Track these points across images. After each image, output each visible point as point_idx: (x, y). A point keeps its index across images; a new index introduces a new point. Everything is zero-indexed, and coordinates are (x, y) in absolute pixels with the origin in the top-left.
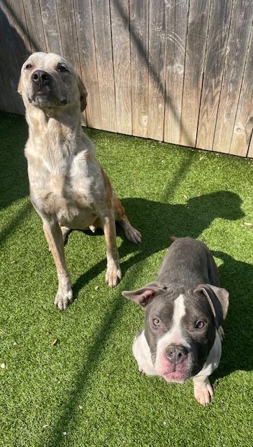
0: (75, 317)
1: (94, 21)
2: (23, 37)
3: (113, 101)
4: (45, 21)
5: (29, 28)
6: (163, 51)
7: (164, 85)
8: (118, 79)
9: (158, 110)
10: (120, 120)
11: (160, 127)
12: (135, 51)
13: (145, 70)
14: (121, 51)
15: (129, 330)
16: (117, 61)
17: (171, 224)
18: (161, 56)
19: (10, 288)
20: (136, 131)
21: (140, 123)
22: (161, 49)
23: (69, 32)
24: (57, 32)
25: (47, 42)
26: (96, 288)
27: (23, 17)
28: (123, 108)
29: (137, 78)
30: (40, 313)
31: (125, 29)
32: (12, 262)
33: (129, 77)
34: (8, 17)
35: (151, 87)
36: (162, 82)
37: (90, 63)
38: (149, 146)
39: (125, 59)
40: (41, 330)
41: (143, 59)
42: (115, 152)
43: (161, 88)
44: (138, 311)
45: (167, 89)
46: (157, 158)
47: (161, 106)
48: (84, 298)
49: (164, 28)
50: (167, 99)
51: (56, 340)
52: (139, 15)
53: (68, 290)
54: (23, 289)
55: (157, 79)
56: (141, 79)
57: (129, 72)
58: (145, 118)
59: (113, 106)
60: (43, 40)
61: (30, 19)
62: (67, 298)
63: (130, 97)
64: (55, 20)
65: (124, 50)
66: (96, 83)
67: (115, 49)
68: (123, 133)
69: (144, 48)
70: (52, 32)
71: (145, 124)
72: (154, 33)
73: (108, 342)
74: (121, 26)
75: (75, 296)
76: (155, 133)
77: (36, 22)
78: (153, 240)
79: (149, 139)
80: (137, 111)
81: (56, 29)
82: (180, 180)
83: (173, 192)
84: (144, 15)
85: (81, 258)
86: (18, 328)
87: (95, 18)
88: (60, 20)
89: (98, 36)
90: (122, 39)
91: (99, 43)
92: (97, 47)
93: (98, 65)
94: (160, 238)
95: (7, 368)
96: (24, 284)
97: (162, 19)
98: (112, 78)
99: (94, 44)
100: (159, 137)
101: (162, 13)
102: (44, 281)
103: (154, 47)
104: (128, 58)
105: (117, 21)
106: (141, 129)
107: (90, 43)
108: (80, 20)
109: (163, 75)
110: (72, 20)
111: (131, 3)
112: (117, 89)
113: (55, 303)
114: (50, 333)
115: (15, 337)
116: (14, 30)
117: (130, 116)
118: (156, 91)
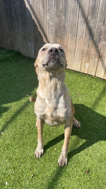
0: (44, 163)
1: (70, 19)
2: (37, 24)
3: (73, 55)
4: (48, 18)
5: (41, 21)
6: (102, 34)
7: (99, 50)
8: (78, 46)
9: (95, 61)
10: (75, 65)
11: (95, 69)
12: (88, 33)
13: (91, 42)
14: (81, 33)
15: (70, 177)
16: (78, 37)
17: (96, 120)
18: (100, 37)
19: (15, 141)
20: (82, 70)
21: (85, 67)
22: (101, 33)
23: (58, 24)
24: (53, 23)
25: (47, 27)
26: (55, 149)
27: (39, 15)
28: (77, 59)
29: (87, 46)
30: (27, 157)
31: (85, 23)
32: (18, 128)
33: (83, 45)
34: (32, 15)
35: (93, 51)
36: (99, 49)
37: (65, 37)
38: (88, 78)
39: (82, 37)
40: (27, 167)
41: (91, 37)
42: (71, 79)
43: (98, 51)
44: (75, 167)
45: (101, 52)
46: (91, 84)
47: (96, 60)
48: (49, 153)
49: (104, 24)
50: (100, 57)
51: (33, 175)
52: (92, 17)
53: (42, 149)
54: (21, 143)
55: (96, 47)
56: (88, 46)
57: (83, 43)
58: (87, 64)
59: (73, 58)
60: (46, 26)
61: (41, 17)
62: (41, 152)
63: (81, 54)
64: (53, 18)
65: (82, 33)
66: (67, 47)
67: (78, 32)
68: (76, 70)
69: (92, 32)
70: (50, 23)
71: (87, 67)
72: (99, 26)
73: (58, 181)
74: (83, 22)
75: (44, 152)
76: (91, 72)
77: (44, 18)
78: (86, 127)
79: (88, 74)
80: (84, 61)
81: (52, 22)
82: (102, 97)
83: (98, 103)
84: (95, 17)
85: (50, 131)
86: (16, 164)
87: (71, 18)
88: (55, 18)
89: (71, 26)
90: (82, 28)
91: (71, 29)
92: (70, 30)
93: (69, 39)
94: (89, 127)
95: (8, 185)
96: (22, 141)
97: (103, 20)
98: (74, 45)
99: (68, 29)
100: (93, 74)
101: (104, 17)
102: (31, 141)
103: (97, 32)
104: (84, 36)
105: (81, 19)
106: (85, 69)
107: (67, 29)
108: (64, 18)
109: (100, 45)
110: (60, 18)
111: (89, 12)
112: (76, 50)
113: (35, 154)
114: (31, 170)
115: (14, 168)
116: (34, 21)
117: (80, 63)
118: (95, 52)
